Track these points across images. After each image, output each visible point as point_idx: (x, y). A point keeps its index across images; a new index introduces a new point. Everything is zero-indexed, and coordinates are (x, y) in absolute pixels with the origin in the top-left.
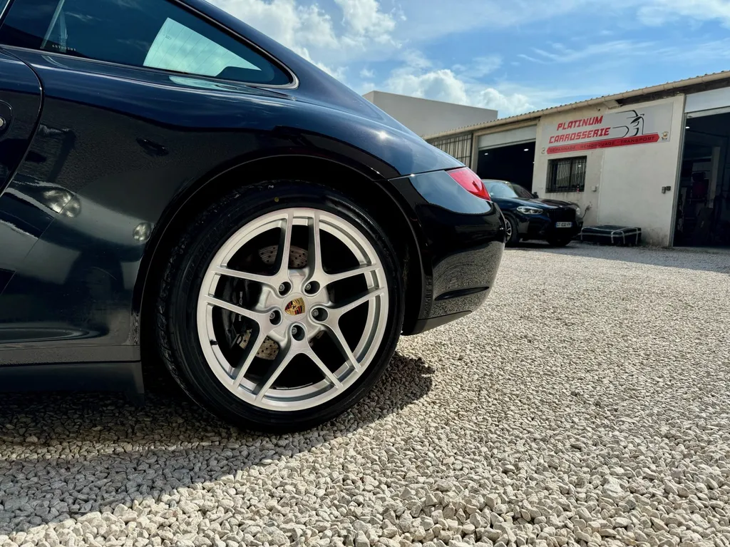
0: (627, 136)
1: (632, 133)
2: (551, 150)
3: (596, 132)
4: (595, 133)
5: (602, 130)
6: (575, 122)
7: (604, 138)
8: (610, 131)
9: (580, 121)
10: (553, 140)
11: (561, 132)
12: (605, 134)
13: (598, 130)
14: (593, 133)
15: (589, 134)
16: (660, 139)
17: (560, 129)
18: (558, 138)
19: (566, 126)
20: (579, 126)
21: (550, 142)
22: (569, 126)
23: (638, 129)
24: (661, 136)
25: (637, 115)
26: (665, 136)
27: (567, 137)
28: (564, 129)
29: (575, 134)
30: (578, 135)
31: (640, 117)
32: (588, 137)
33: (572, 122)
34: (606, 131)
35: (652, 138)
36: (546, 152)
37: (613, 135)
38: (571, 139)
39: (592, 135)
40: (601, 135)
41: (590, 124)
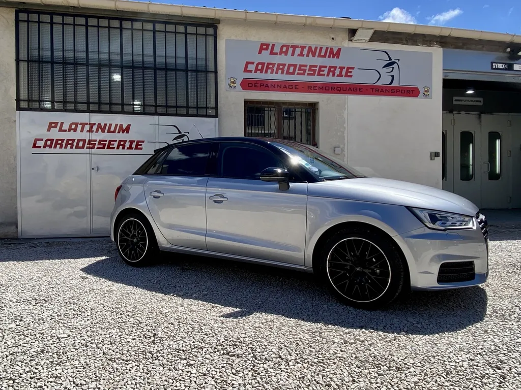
0: (379, 84)
1: (385, 81)
2: (248, 85)
3: (332, 70)
4: (329, 71)
5: (342, 68)
6: (294, 47)
7: (344, 80)
8: (354, 72)
9: (303, 48)
10: (251, 67)
11: (266, 57)
12: (346, 76)
13: (335, 68)
14: (326, 70)
15: (320, 70)
16: (421, 95)
17: (266, 53)
18: (263, 67)
19: (277, 50)
20: (301, 55)
21: (246, 70)
22: (281, 52)
23: (393, 77)
24: (422, 91)
25: (390, 59)
26: (427, 91)
27: (281, 67)
28: (272, 53)
29: (295, 66)
30: (302, 69)
31: (394, 63)
32: (319, 74)
33: (287, 47)
34: (347, 72)
35: (411, 92)
36: (238, 84)
37: (357, 78)
38: (288, 73)
39: (326, 72)
40: (340, 75)
41: (320, 56)
